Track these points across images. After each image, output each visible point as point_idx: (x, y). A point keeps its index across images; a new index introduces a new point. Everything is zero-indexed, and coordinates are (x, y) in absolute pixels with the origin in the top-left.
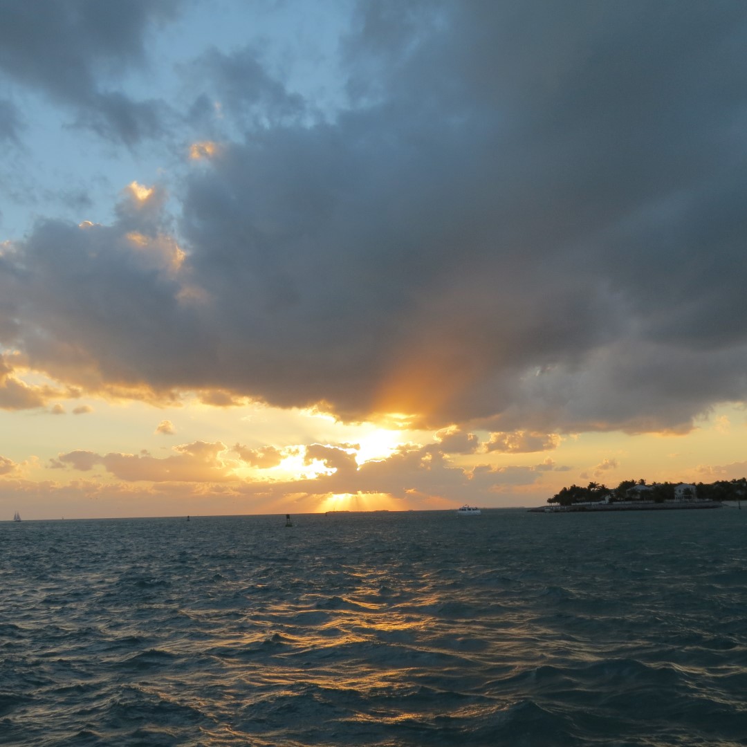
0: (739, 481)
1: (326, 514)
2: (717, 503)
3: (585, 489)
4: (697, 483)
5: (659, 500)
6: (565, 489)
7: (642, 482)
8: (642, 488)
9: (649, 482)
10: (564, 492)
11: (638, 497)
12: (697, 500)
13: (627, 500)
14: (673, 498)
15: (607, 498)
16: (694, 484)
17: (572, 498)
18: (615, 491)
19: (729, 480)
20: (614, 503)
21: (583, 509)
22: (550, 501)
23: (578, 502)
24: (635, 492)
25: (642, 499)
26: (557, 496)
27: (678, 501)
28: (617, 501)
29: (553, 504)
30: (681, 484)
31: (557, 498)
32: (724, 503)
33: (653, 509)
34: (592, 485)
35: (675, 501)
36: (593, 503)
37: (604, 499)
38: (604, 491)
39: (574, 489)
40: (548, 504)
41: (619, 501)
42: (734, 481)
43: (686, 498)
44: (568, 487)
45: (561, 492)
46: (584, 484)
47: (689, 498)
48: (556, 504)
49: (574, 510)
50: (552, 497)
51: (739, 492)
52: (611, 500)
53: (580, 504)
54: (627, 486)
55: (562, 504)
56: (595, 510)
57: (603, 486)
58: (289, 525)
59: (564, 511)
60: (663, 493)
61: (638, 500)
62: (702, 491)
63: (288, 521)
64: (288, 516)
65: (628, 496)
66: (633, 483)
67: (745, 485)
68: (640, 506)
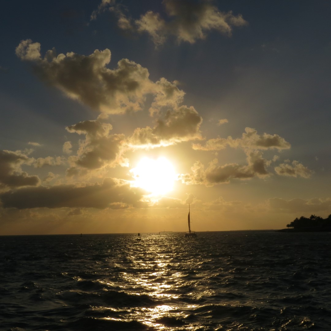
3: (308, 219)
6: (297, 218)
10: (296, 220)
15: (322, 224)
17: (301, 224)
18: (326, 220)
22: (288, 226)
23: (304, 226)
26: (292, 223)
28: (326, 225)
29: (290, 228)
31: (292, 225)
34: (312, 217)
37: (319, 225)
39: (302, 218)
40: (287, 228)
44: (299, 218)
45: (295, 221)
50: (289, 223)
52: (324, 225)
55: (295, 227)
57: (319, 218)
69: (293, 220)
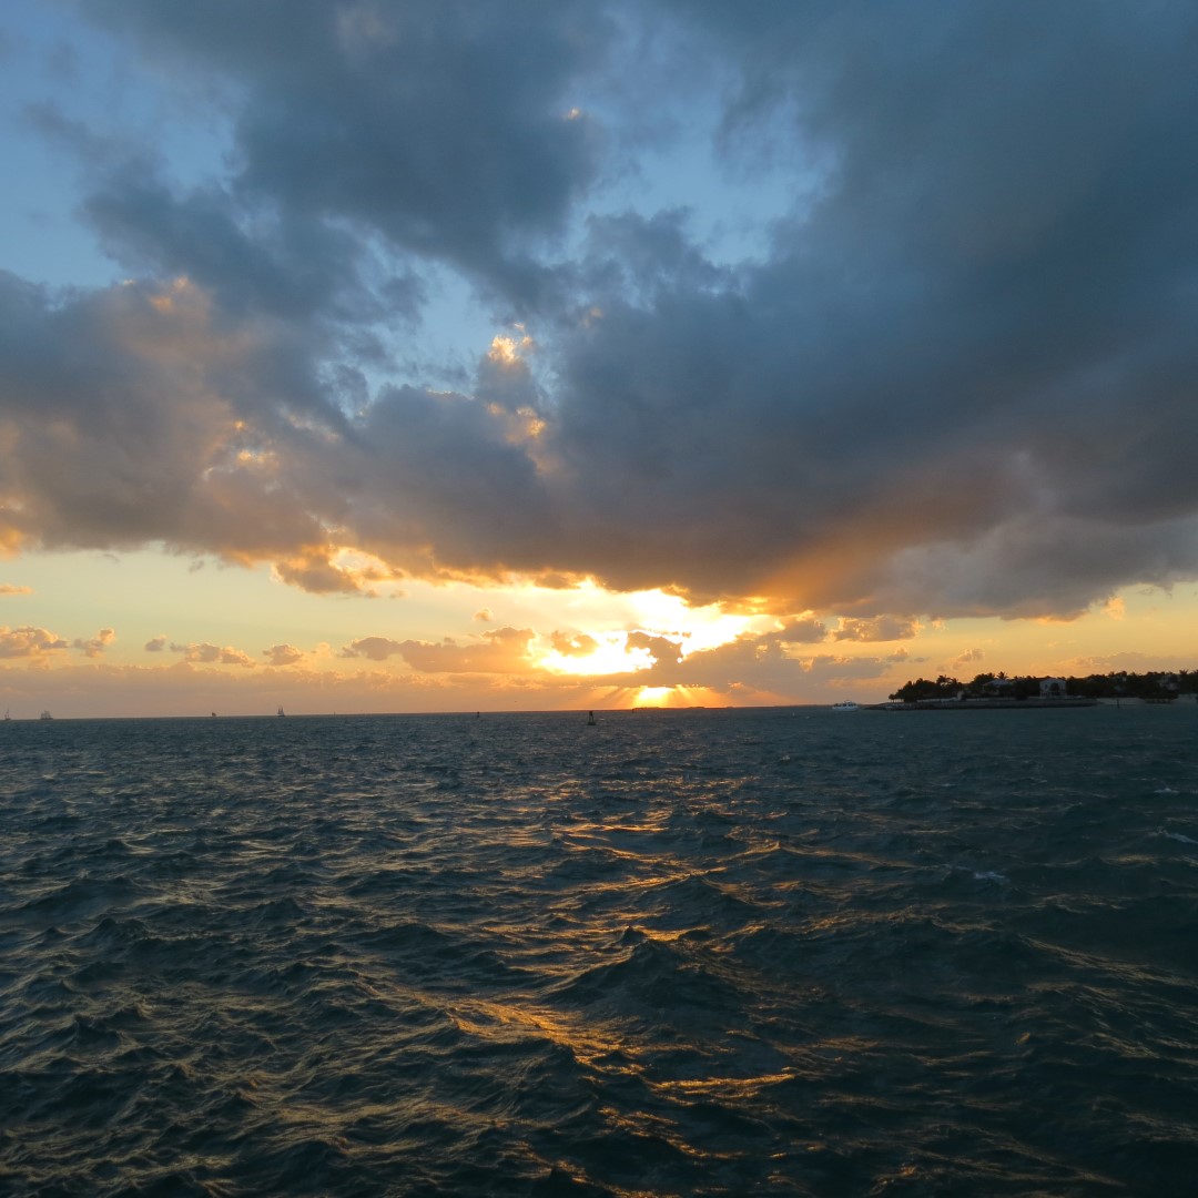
0: (1118, 674)
1: (634, 711)
2: (1090, 700)
3: (933, 683)
4: (1067, 677)
5: (1022, 697)
6: (910, 683)
7: (1002, 674)
8: (1002, 683)
9: (1010, 676)
10: (909, 687)
11: (997, 693)
12: (1066, 697)
13: (983, 696)
14: (1039, 695)
15: (960, 694)
16: (1063, 679)
17: (919, 694)
18: (970, 686)
19: (1106, 674)
20: (968, 700)
21: (931, 707)
22: (892, 697)
23: (924, 698)
24: (992, 688)
25: (1001, 695)
26: (899, 692)
27: (1044, 698)
28: (970, 697)
29: (895, 701)
30: (1048, 677)
31: (901, 694)
32: (1098, 700)
33: (1013, 707)
34: (942, 679)
35: (1041, 697)
36: (943, 700)
37: (955, 696)
38: (956, 686)
39: (921, 682)
40: (890, 701)
41: (976, 697)
42: (1112, 675)
43: (1053, 694)
44: (914, 682)
45: (906, 687)
47: (1058, 694)
48: (899, 700)
49: (921, 708)
50: (895, 692)
51: (1118, 688)
52: (965, 697)
53: (927, 701)
54: (983, 680)
55: (906, 701)
56: (946, 708)
57: (955, 680)
58: (592, 724)
59: (908, 709)
60: (1026, 689)
61: (997, 696)
62: (1073, 686)
63: (592, 718)
64: (591, 713)
65: (984, 691)
66: (990, 677)
67: (1124, 679)
68: (998, 704)
69: (901, 687)
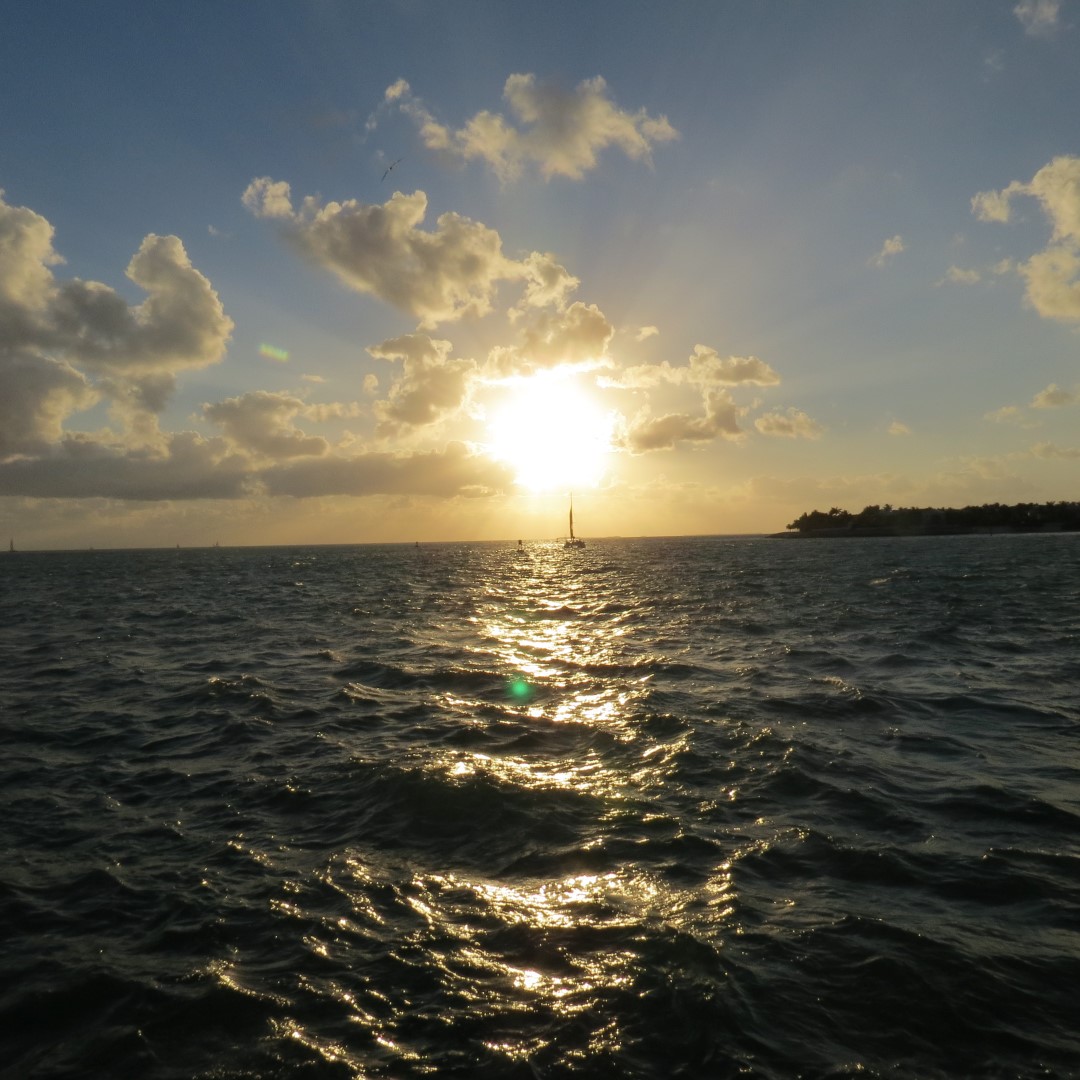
0: (991, 506)
3: (826, 515)
4: (946, 508)
5: (904, 526)
6: (806, 514)
7: (888, 508)
8: (887, 513)
9: (895, 508)
10: (805, 518)
11: (883, 522)
13: (871, 525)
15: (850, 524)
16: (943, 509)
17: (814, 525)
18: (859, 516)
19: (980, 505)
20: (857, 528)
22: (789, 527)
23: (819, 528)
24: (878, 518)
25: (886, 525)
26: (796, 522)
27: (925, 526)
28: (859, 526)
29: (792, 530)
30: (930, 509)
31: (797, 524)
34: (834, 511)
36: (835, 529)
37: (846, 525)
38: (846, 516)
39: (816, 515)
40: (788, 530)
41: (865, 526)
42: (986, 507)
44: (810, 513)
45: (802, 518)
46: (825, 509)
47: (938, 523)
48: (796, 530)
49: (815, 536)
50: (792, 523)
51: (992, 519)
52: (854, 526)
53: (821, 530)
54: (871, 512)
55: (802, 530)
56: (836, 536)
57: (845, 512)
59: (803, 537)
60: (909, 519)
61: (882, 525)
62: (951, 516)
65: (871, 521)
66: (877, 507)
67: (997, 510)
69: (798, 518)
